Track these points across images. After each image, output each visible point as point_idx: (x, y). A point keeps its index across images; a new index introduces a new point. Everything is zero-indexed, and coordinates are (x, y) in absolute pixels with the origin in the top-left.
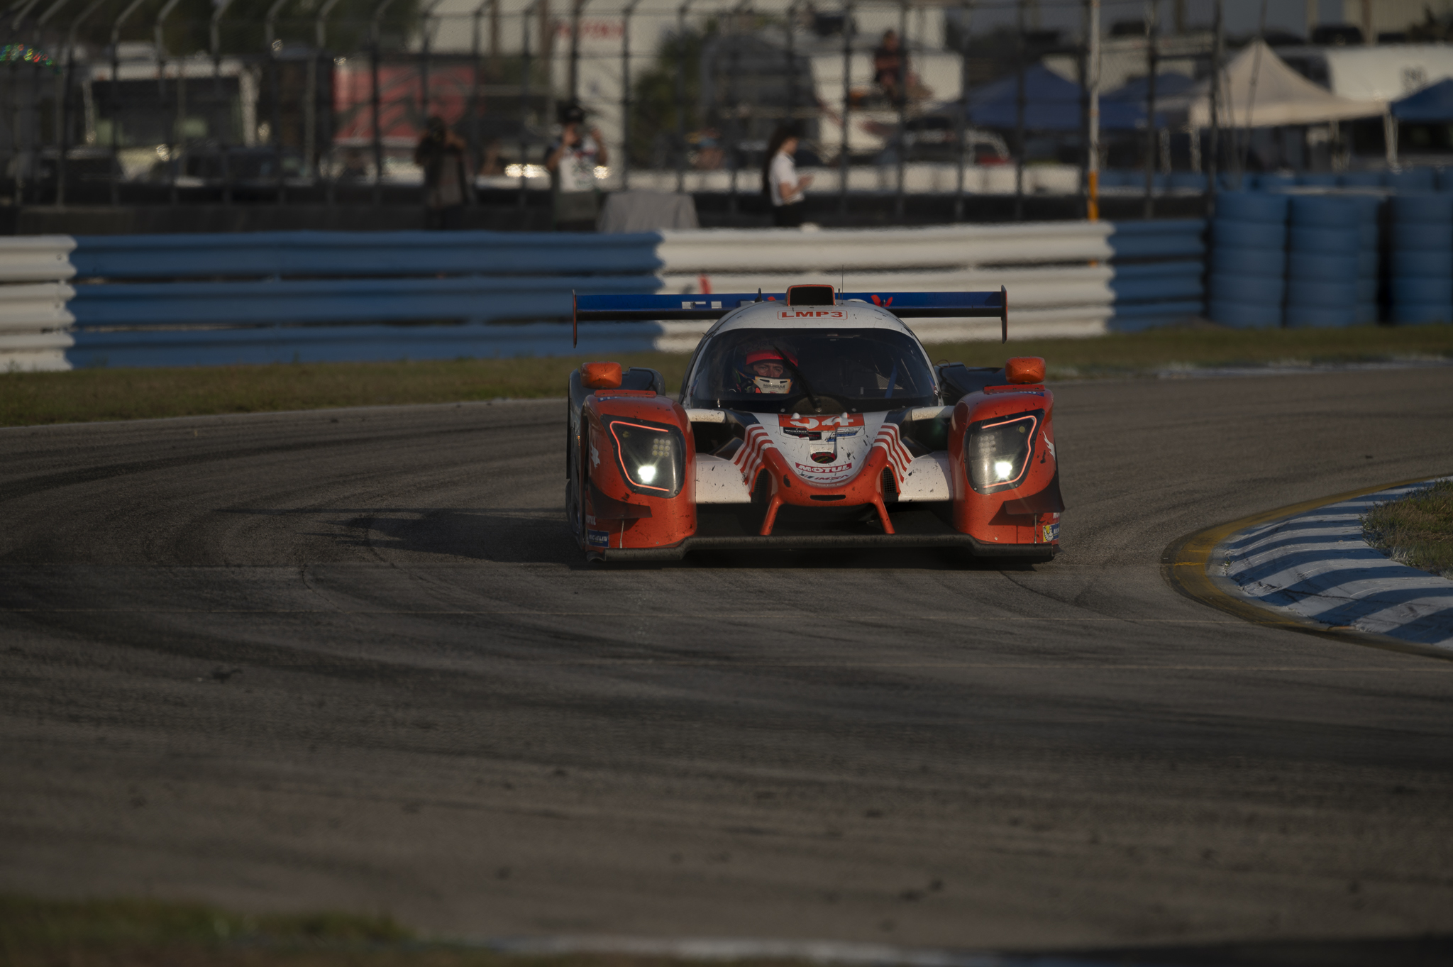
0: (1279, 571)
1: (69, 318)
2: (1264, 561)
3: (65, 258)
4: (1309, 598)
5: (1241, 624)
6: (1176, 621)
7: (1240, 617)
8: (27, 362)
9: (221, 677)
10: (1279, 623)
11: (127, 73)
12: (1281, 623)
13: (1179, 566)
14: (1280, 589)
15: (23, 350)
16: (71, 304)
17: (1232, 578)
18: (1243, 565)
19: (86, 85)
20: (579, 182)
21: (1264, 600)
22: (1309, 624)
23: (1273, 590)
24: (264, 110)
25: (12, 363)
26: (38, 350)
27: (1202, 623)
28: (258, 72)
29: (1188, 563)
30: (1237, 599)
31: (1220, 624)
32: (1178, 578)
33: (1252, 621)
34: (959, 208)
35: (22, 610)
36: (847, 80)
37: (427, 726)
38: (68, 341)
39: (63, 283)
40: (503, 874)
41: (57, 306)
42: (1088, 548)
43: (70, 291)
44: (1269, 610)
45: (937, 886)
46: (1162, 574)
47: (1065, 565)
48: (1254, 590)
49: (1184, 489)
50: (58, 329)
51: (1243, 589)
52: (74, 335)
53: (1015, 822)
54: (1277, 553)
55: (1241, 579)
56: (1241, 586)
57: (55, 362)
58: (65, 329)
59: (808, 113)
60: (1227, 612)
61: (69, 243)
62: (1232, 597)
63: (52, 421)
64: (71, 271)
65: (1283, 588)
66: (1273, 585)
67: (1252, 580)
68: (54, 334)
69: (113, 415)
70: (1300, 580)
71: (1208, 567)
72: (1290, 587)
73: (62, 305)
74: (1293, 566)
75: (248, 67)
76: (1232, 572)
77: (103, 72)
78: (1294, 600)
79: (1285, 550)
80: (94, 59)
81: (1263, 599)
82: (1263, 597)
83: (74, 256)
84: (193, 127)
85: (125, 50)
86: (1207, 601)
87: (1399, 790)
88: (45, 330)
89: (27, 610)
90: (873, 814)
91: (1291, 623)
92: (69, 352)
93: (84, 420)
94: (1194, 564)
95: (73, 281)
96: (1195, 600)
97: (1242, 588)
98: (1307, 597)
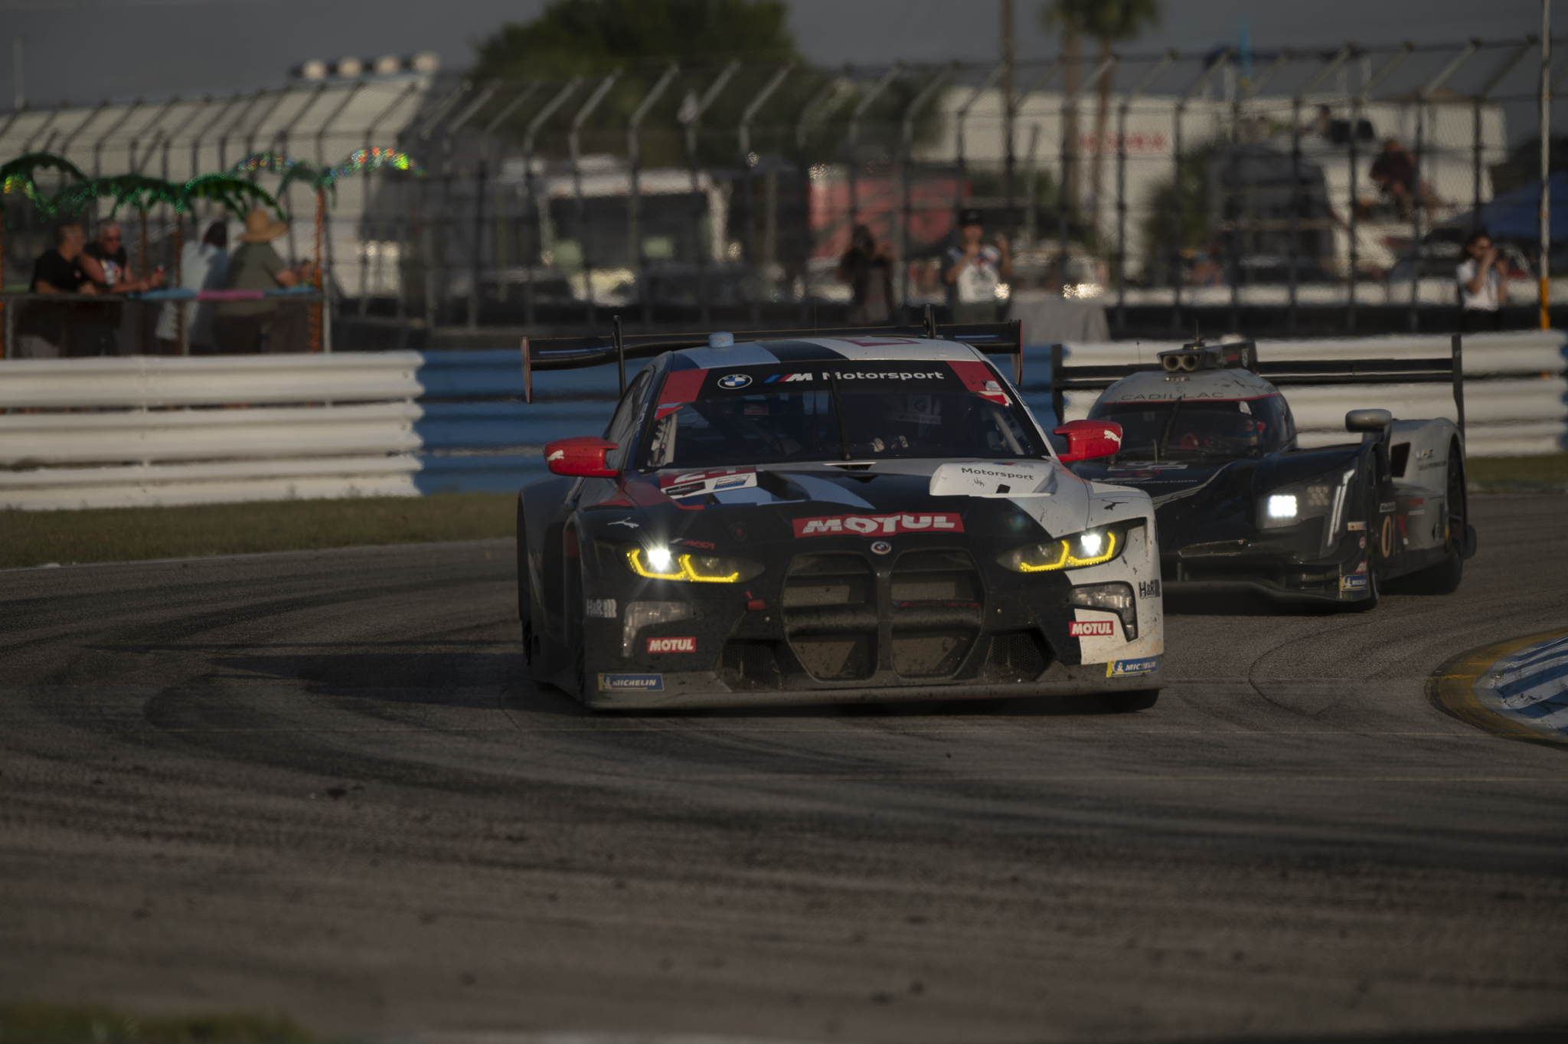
0: (1544, 682)
1: (416, 441)
2: (1534, 672)
3: (412, 375)
4: (1564, 710)
5: (1480, 735)
6: (1413, 733)
7: (1483, 729)
8: (369, 488)
9: (337, 793)
10: (1523, 735)
11: (593, 187)
12: (1525, 735)
13: (1448, 679)
14: (1540, 700)
15: (366, 475)
16: (419, 425)
17: (1498, 691)
18: (1514, 676)
19: (542, 203)
20: (978, 292)
21: (1520, 713)
22: (1554, 736)
23: (1532, 702)
24: (735, 227)
25: (352, 488)
26: (384, 474)
27: (1439, 735)
28: (727, 186)
29: (1459, 676)
30: (1492, 711)
31: (1458, 737)
32: (1440, 691)
33: (1493, 732)
34: (1414, 319)
35: (177, 730)
36: (1353, 187)
37: (520, 839)
38: (416, 465)
39: (409, 402)
40: (469, 979)
41: (404, 428)
42: (1362, 662)
43: (417, 411)
44: (1520, 722)
45: (917, 988)
46: (1425, 688)
47: (1326, 679)
48: (1517, 702)
49: (1507, 602)
50: (405, 453)
51: (1505, 702)
52: (421, 458)
53: (1061, 928)
54: (1549, 664)
55: (1505, 692)
56: (1504, 698)
57: (403, 487)
58: (412, 452)
59: (1320, 224)
60: (1473, 725)
61: (416, 359)
62: (1487, 709)
63: (347, 544)
64: (419, 389)
65: (1543, 700)
66: (1534, 696)
67: (1516, 692)
68: (402, 457)
69: (414, 537)
70: (1562, 690)
71: (1478, 679)
72: (1551, 698)
73: (409, 426)
74: (1560, 676)
75: (716, 182)
76: (1500, 684)
77: (564, 187)
78: (1549, 711)
79: (1558, 660)
80: (552, 172)
81: (1520, 711)
82: (1520, 709)
83: (422, 373)
84: (658, 247)
85: (587, 163)
86: (1459, 714)
87: (1503, 896)
88: (391, 454)
89: (183, 730)
90: (916, 920)
91: (1537, 736)
92: (418, 477)
93: (381, 543)
94: (1465, 677)
95: (419, 400)
96: (1446, 713)
97: (1504, 700)
98: (1562, 708)
